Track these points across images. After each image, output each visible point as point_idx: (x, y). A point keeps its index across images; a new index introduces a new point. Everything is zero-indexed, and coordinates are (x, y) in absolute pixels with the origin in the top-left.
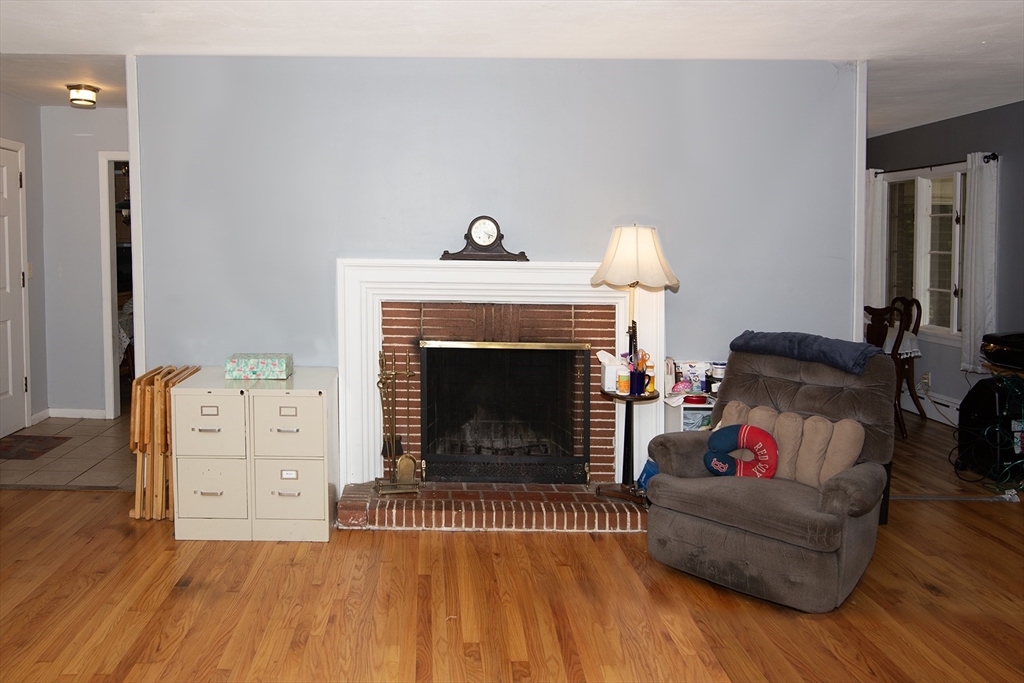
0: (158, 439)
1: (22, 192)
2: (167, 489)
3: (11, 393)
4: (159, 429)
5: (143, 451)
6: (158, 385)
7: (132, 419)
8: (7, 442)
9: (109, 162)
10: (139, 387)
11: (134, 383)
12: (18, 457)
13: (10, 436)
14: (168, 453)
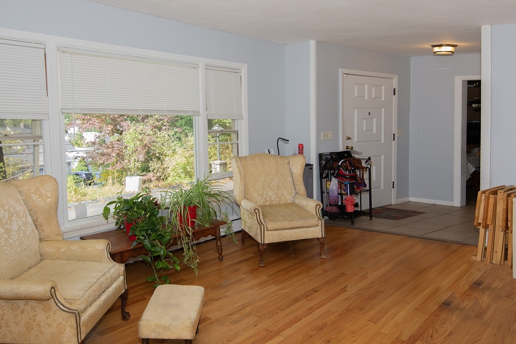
0: (500, 222)
1: (395, 98)
2: (506, 250)
3: (382, 188)
4: (501, 218)
5: (486, 227)
6: (501, 195)
7: (477, 211)
8: (379, 210)
9: (463, 81)
10: (484, 195)
11: (479, 193)
12: (386, 218)
13: (380, 207)
14: (509, 231)
